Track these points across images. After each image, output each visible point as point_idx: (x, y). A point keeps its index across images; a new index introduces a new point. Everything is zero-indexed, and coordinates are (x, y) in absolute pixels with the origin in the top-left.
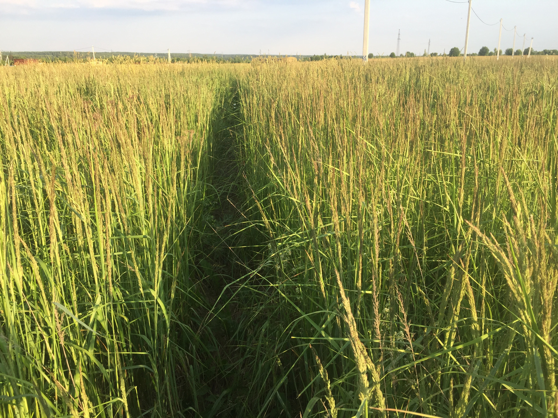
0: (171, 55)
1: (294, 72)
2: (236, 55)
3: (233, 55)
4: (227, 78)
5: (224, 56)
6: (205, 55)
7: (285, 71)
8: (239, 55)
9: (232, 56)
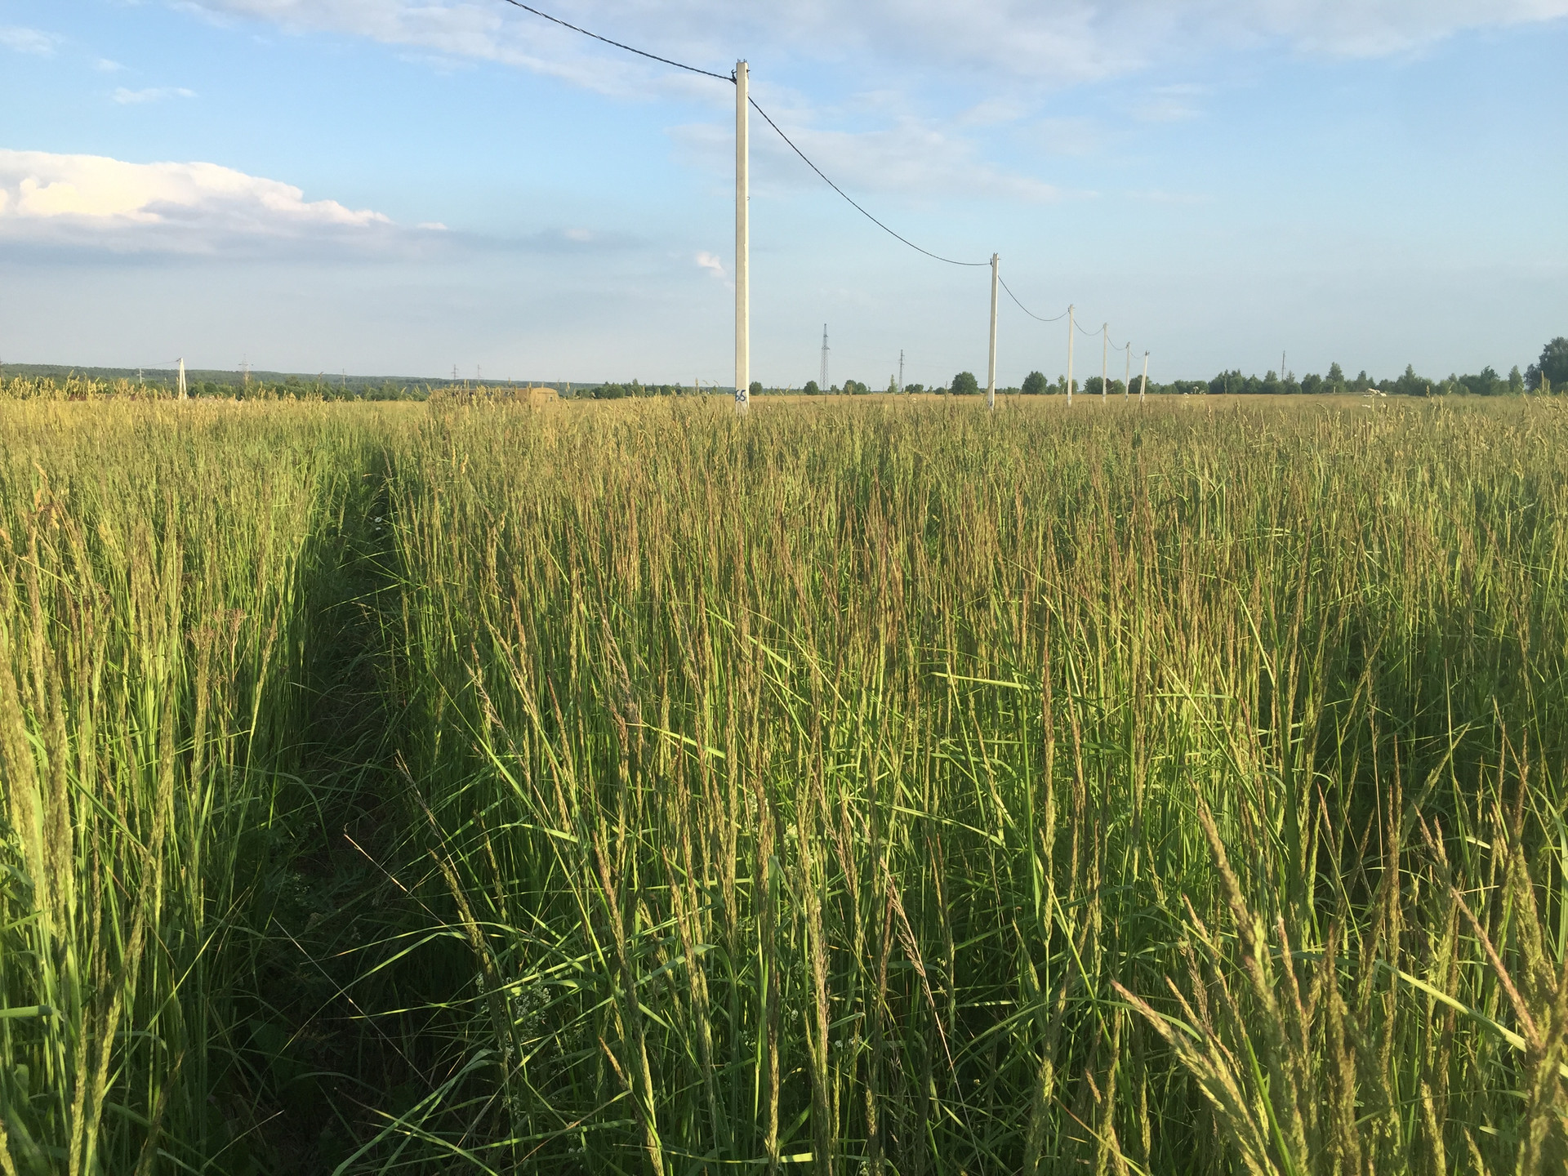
0: (188, 374)
1: (550, 434)
2: (383, 380)
3: (376, 379)
4: (355, 445)
5: (349, 380)
6: (294, 377)
7: (525, 427)
8: (391, 379)
9: (373, 381)
